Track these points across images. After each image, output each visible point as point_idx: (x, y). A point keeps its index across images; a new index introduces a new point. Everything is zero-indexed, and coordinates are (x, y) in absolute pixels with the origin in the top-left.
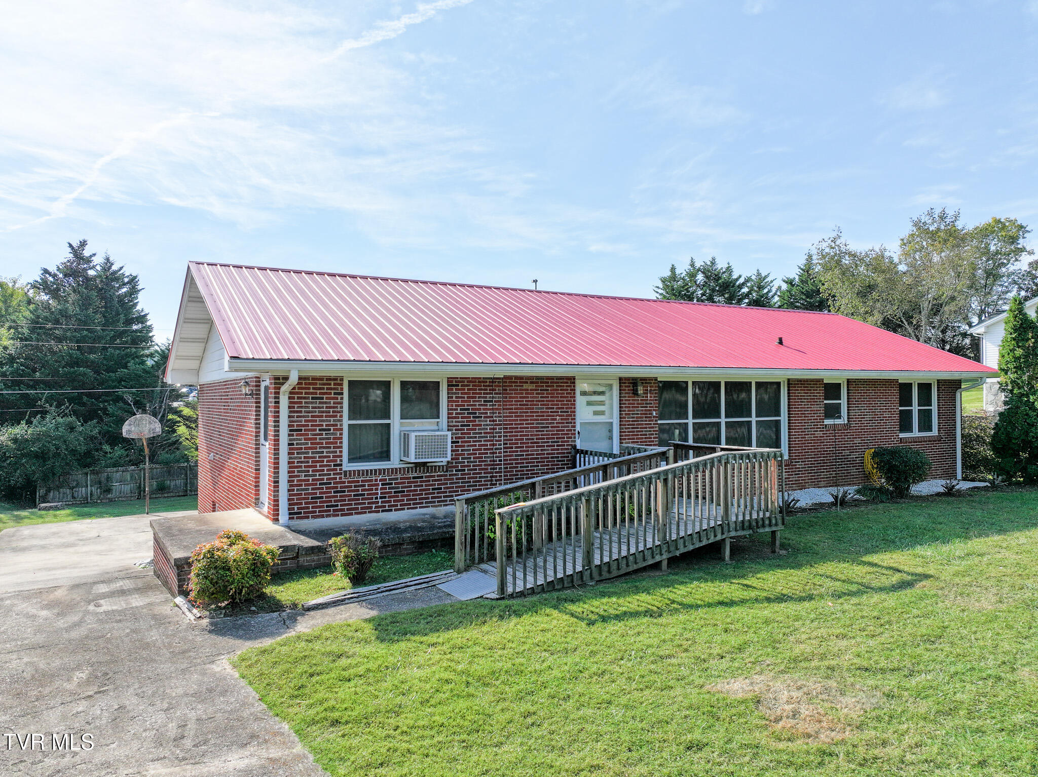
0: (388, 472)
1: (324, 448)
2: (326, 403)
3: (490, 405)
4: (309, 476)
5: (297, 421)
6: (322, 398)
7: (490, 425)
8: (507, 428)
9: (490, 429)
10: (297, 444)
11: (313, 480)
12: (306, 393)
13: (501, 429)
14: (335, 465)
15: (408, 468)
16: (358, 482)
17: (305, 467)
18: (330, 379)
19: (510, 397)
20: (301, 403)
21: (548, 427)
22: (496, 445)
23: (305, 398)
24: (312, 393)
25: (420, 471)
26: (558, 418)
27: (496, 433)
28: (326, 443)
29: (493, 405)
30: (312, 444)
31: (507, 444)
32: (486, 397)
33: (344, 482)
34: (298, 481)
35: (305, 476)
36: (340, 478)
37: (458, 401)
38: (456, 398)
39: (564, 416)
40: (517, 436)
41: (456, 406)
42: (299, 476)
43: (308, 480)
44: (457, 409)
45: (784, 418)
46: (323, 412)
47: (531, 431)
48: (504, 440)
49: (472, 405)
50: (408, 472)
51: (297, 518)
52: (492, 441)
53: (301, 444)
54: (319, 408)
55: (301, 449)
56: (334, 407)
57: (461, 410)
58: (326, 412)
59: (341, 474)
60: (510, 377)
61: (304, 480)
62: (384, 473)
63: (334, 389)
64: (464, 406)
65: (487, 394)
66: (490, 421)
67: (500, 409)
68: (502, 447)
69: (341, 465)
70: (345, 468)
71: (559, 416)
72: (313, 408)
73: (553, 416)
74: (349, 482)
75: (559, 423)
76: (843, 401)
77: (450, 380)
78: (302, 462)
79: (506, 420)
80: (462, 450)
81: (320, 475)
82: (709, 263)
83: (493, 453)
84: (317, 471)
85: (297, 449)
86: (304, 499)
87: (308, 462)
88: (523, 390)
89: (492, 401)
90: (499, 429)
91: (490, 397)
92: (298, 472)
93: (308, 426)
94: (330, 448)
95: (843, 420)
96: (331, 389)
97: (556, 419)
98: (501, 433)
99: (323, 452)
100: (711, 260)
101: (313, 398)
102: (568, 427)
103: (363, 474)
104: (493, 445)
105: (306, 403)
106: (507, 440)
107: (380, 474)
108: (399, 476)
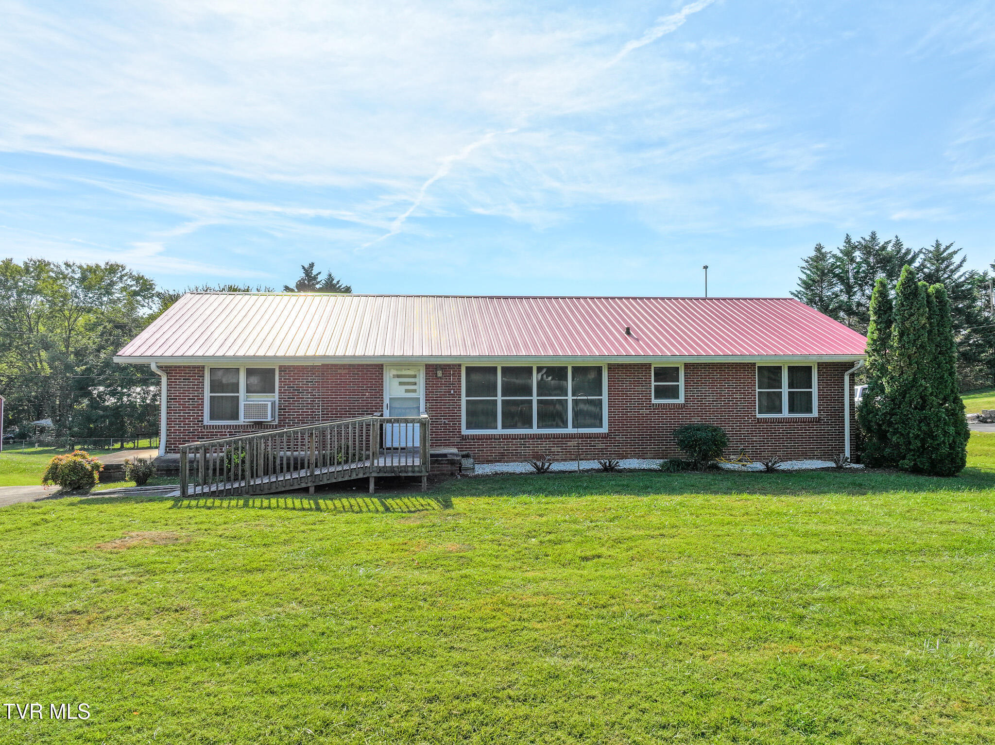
0: (233, 427)
1: (191, 410)
2: (192, 382)
3: (311, 385)
4: (181, 427)
5: (174, 393)
6: (190, 379)
7: (310, 398)
8: (324, 401)
9: (311, 401)
10: (174, 407)
11: (183, 430)
12: (179, 376)
13: (319, 401)
14: (198, 421)
15: (247, 425)
16: (213, 432)
17: (179, 421)
18: (195, 368)
19: (327, 379)
20: (176, 382)
21: (359, 401)
22: (315, 412)
23: (178, 379)
24: (183, 376)
25: (256, 428)
26: (367, 394)
27: (316, 404)
28: (192, 407)
29: (313, 384)
30: (183, 407)
31: (324, 412)
32: (308, 379)
33: (204, 432)
34: (174, 430)
35: (179, 427)
36: (201, 429)
37: (286, 382)
38: (284, 379)
39: (372, 392)
40: (333, 406)
41: (284, 385)
42: (175, 427)
43: (181, 430)
44: (285, 387)
45: (605, 397)
46: (190, 388)
47: (344, 403)
48: (322, 409)
49: (297, 384)
50: (247, 428)
51: (174, 452)
52: (312, 409)
53: (176, 407)
54: (188, 385)
55: (176, 410)
56: (197, 385)
57: (288, 387)
58: (192, 388)
59: (201, 427)
60: (328, 365)
61: (178, 430)
62: (230, 428)
63: (198, 374)
64: (290, 385)
65: (309, 376)
66: (311, 395)
67: (319, 387)
68: (320, 413)
69: (203, 421)
70: (205, 423)
71: (369, 392)
72: (184, 385)
73: (363, 392)
74: (207, 432)
75: (368, 398)
76: (681, 383)
77: (280, 367)
78: (176, 419)
79: (324, 395)
80: (288, 415)
81: (188, 427)
82: (868, 238)
83: (313, 418)
84: (187, 424)
85: (174, 410)
86: (178, 441)
87: (181, 419)
88: (337, 374)
89: (312, 382)
90: (318, 401)
91: (311, 379)
92: (174, 424)
93: (180, 396)
94: (195, 410)
95: (681, 400)
96: (195, 373)
97: (365, 395)
98: (319, 404)
99: (190, 413)
100: (870, 234)
101: (183, 379)
102: (377, 400)
103: (216, 428)
104: (313, 412)
105: (179, 382)
106: (324, 409)
107: (227, 428)
108: (242, 430)
